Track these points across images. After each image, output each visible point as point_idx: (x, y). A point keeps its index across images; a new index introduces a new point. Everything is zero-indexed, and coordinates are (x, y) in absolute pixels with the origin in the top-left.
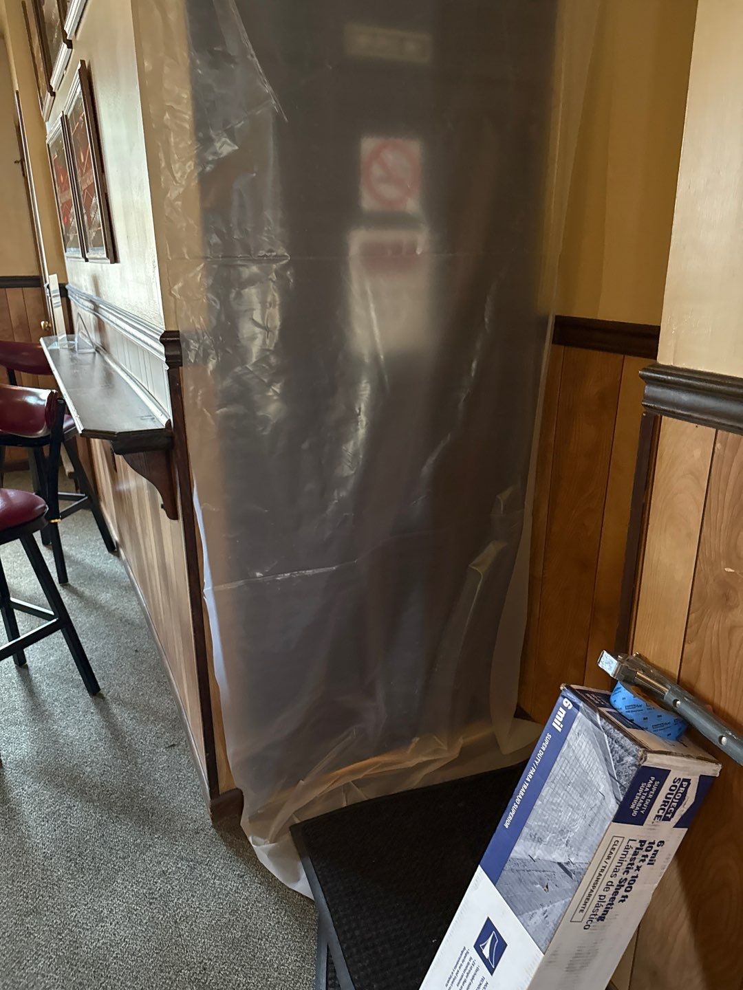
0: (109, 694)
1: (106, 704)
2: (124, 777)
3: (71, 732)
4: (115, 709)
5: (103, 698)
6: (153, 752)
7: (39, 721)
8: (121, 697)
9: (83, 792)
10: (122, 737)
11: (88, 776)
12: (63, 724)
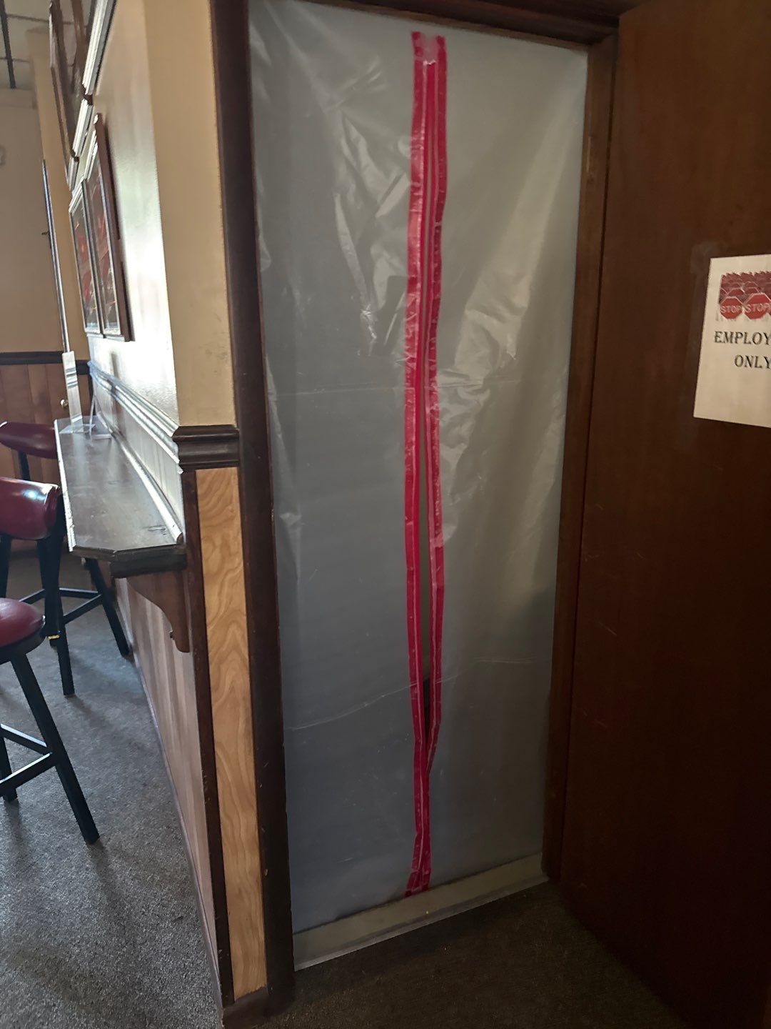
0: (109, 843)
1: (106, 856)
2: (118, 963)
3: (60, 896)
4: (115, 864)
5: (103, 848)
6: (156, 927)
7: (23, 879)
8: (124, 847)
9: (67, 984)
10: (120, 905)
11: (76, 961)
12: (51, 884)
